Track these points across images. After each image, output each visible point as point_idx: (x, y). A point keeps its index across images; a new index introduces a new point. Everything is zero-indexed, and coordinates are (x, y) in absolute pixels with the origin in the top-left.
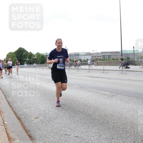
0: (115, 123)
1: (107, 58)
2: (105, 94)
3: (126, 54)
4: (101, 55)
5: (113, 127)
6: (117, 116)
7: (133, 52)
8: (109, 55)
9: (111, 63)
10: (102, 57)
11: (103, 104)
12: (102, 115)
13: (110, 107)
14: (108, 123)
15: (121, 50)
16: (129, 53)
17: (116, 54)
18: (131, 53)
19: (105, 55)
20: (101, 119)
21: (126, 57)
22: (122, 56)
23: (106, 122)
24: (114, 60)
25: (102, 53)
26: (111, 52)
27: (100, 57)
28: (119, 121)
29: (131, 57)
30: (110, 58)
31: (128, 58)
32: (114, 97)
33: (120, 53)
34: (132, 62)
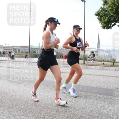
0: (22, 106)
1: (17, 51)
2: (14, 81)
3: (33, 49)
4: (12, 48)
5: (21, 109)
6: (24, 100)
7: (38, 47)
8: (19, 49)
9: (20, 56)
10: (13, 50)
11: (13, 90)
12: (12, 100)
13: (18, 93)
14: (17, 106)
15: (29, 45)
16: (35, 48)
17: (25, 48)
18: (37, 48)
19: (15, 49)
20: (11, 103)
21: (33, 51)
22: (29, 50)
23: (14, 105)
24: (22, 53)
25: (13, 46)
26: (21, 47)
27: (11, 50)
28: (26, 104)
29: (37, 51)
30: (20, 52)
31: (35, 52)
32: (21, 84)
33: (28, 47)
34: (38, 55)
